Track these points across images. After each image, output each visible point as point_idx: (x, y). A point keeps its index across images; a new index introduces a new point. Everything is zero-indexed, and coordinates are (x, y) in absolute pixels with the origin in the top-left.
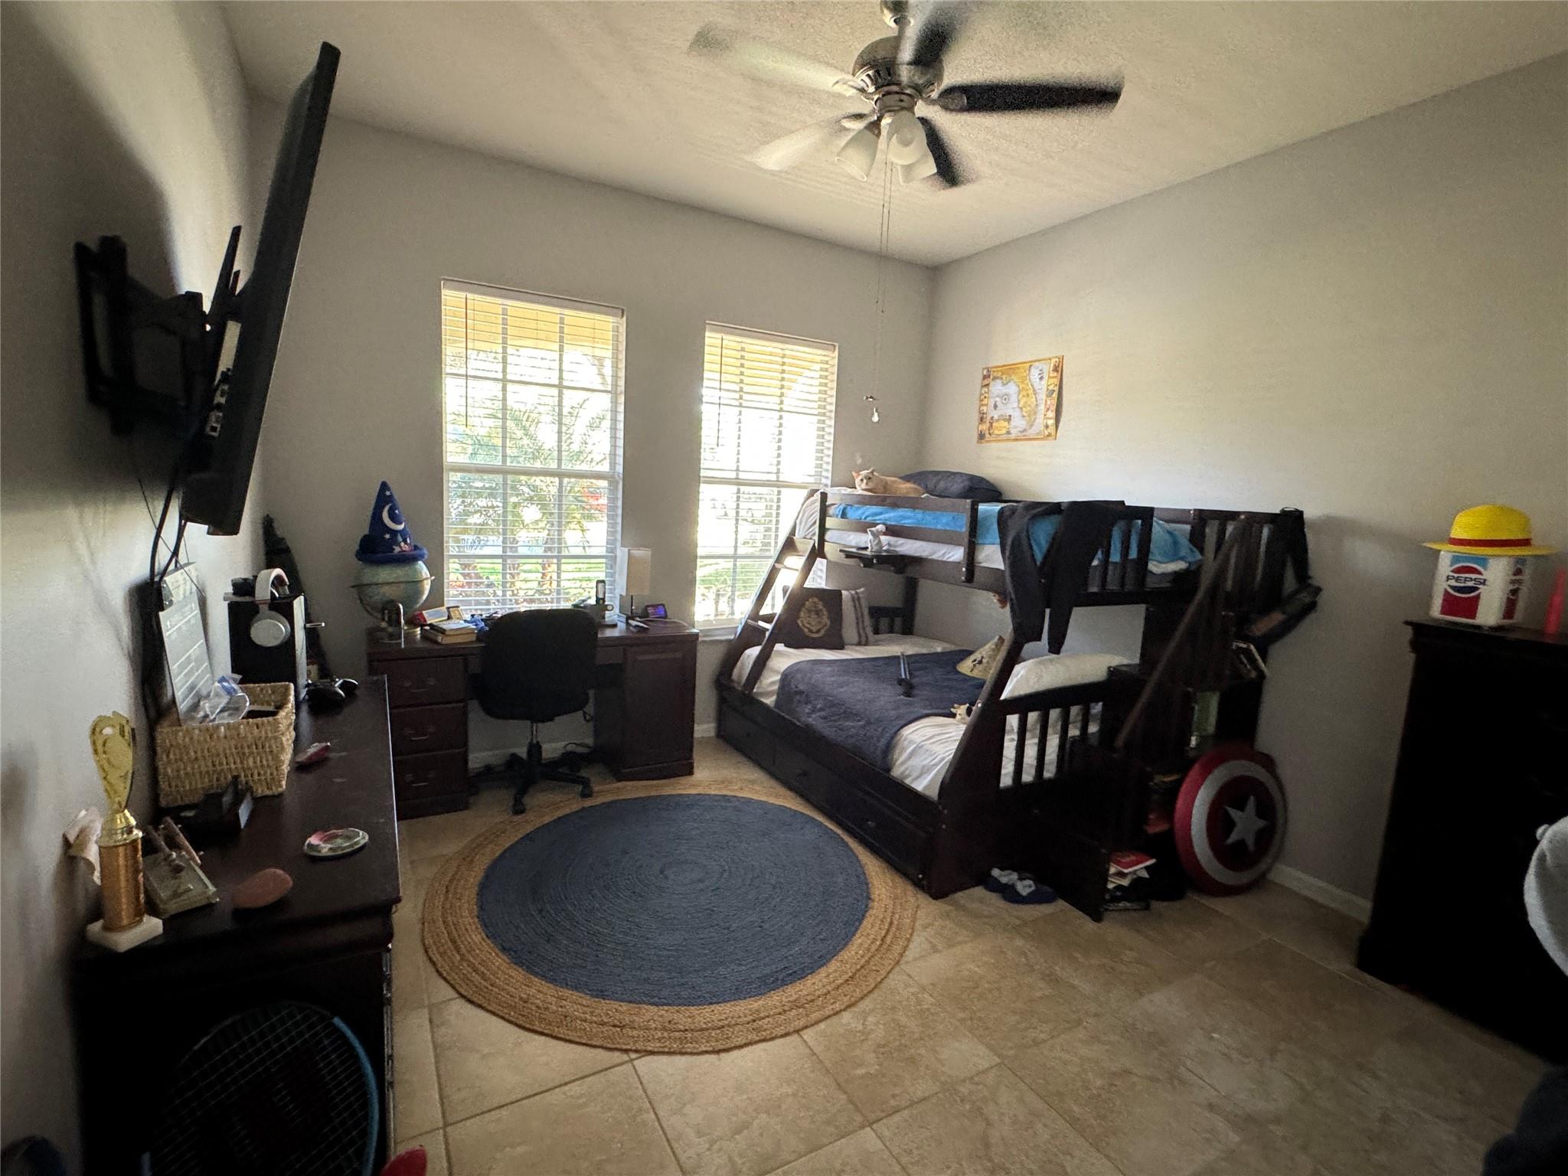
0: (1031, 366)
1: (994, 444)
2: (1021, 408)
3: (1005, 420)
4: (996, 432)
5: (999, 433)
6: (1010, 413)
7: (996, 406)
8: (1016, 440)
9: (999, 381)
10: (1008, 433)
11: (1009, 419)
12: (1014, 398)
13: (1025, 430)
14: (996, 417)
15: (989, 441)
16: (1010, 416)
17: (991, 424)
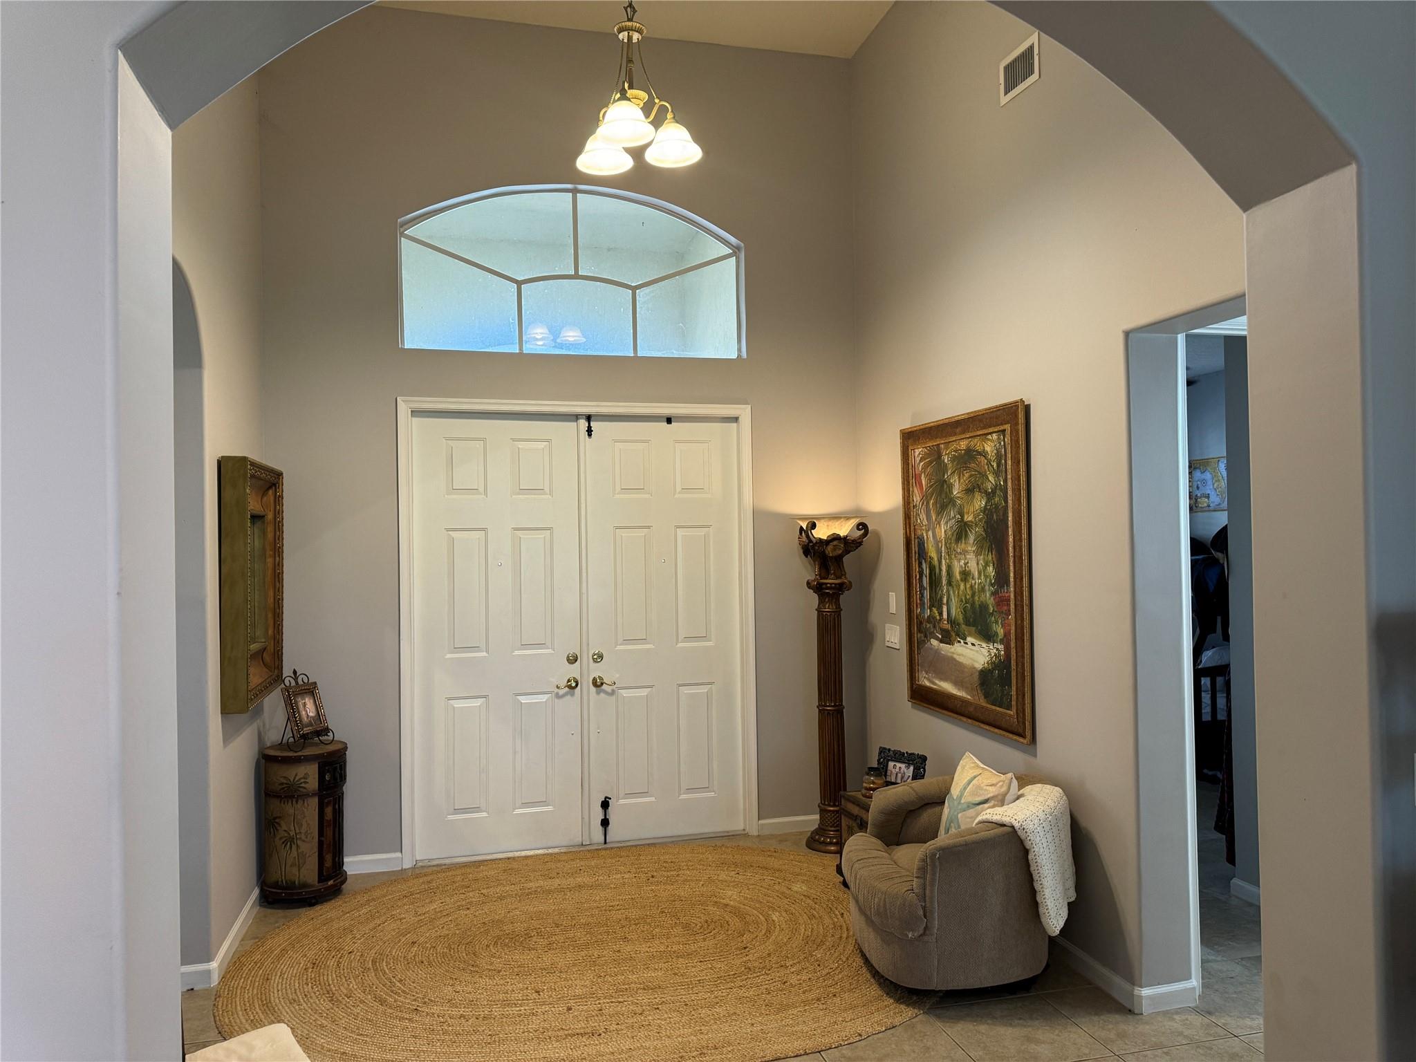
0: (1219, 461)
1: (1200, 514)
2: (1215, 489)
3: (1206, 497)
4: (1200, 505)
5: (1203, 506)
6: (1209, 492)
7: (1198, 488)
8: (1215, 511)
9: (1198, 470)
10: (1209, 506)
11: (1208, 497)
12: (1210, 483)
13: (1220, 504)
14: (1199, 495)
15: (1196, 512)
16: (1209, 494)
17: (1196, 500)
